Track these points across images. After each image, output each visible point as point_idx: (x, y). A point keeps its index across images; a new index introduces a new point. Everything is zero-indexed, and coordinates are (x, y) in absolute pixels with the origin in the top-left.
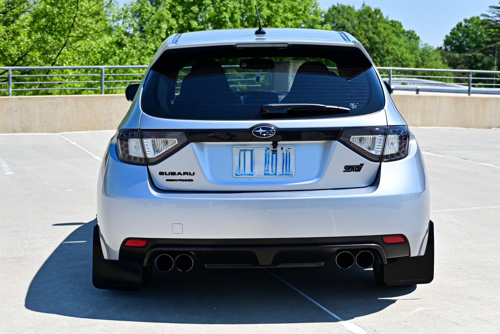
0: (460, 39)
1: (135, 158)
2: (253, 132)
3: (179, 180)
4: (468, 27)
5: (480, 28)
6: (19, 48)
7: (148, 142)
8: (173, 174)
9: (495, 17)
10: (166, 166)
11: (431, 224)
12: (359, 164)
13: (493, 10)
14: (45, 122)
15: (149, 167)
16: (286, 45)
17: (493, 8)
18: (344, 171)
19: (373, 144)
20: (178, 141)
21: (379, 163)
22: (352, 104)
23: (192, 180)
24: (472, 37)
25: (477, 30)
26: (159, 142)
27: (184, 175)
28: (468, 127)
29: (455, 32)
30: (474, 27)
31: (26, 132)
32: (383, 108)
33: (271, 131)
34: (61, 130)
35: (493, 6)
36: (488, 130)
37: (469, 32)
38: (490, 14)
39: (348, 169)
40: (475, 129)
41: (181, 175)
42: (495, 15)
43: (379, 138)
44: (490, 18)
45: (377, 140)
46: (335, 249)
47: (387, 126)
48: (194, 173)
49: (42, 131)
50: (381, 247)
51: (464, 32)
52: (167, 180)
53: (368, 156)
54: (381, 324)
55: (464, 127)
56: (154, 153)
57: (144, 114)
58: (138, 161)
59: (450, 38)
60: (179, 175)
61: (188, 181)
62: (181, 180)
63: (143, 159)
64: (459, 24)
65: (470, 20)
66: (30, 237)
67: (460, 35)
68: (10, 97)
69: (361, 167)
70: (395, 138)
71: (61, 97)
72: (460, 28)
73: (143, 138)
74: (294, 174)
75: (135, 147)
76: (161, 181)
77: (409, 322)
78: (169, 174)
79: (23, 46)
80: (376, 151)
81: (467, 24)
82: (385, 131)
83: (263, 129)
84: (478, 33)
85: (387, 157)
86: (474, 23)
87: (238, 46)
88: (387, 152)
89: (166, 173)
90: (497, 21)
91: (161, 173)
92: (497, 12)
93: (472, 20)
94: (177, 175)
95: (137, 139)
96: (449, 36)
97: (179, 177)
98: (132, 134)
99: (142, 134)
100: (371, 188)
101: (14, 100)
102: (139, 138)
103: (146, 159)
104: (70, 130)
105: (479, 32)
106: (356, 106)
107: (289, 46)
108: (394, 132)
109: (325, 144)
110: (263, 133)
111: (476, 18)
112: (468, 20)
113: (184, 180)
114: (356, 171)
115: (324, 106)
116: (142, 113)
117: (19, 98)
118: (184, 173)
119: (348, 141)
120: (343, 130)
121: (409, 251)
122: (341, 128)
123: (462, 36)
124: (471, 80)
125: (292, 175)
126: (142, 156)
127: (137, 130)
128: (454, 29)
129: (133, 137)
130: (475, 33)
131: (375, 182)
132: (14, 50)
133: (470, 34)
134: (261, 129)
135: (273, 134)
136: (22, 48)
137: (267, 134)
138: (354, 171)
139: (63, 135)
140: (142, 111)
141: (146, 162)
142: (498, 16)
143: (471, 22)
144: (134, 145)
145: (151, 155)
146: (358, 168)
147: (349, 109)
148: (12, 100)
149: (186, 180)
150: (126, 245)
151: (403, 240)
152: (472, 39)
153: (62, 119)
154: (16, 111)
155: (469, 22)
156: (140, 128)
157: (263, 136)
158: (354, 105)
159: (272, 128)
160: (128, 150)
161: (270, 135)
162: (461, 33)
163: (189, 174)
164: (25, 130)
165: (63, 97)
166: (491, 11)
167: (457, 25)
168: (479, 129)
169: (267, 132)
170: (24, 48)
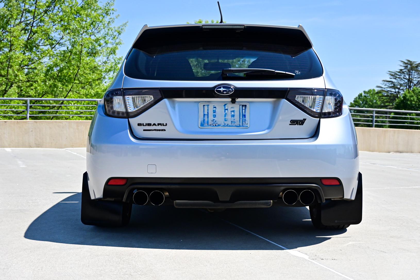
0: (360, 105)
1: (118, 113)
2: (216, 90)
3: (154, 130)
4: (367, 97)
5: (375, 97)
6: (36, 91)
7: (129, 99)
8: (149, 125)
9: (387, 88)
10: (143, 118)
11: (360, 175)
12: (302, 119)
13: (386, 83)
14: (54, 140)
15: (129, 119)
16: (243, 27)
17: (385, 82)
18: (290, 124)
19: (314, 103)
20: (153, 97)
21: (319, 119)
22: (296, 71)
23: (165, 130)
24: (370, 104)
25: (373, 99)
26: (139, 99)
27: (158, 125)
28: (372, 151)
29: (357, 100)
30: (371, 97)
31: (39, 147)
32: (322, 75)
33: (230, 89)
34: (66, 146)
35: (385, 80)
36: (388, 153)
37: (367, 100)
38: (383, 86)
39: (294, 122)
40: (377, 153)
41: (156, 126)
42: (386, 86)
43: (319, 98)
44: (383, 89)
45: (317, 101)
46: (282, 188)
47: (326, 89)
48: (166, 124)
49: (51, 147)
50: (320, 188)
51: (364, 100)
52: (144, 130)
53: (310, 112)
54: (320, 251)
55: (370, 151)
56: (134, 108)
57: (126, 77)
58: (121, 115)
59: (354, 104)
60: (154, 126)
61: (161, 131)
62: (156, 130)
63: (125, 113)
64: (360, 95)
65: (368, 91)
66: (34, 199)
67: (361, 102)
68: (28, 120)
69: (304, 122)
70: (331, 98)
71: (67, 122)
72: (361, 98)
73: (125, 96)
74: (248, 125)
75: (119, 103)
76: (139, 131)
77: (344, 250)
78: (146, 125)
79: (39, 89)
80: (316, 109)
81: (366, 94)
82: (324, 92)
83: (224, 87)
84: (373, 101)
85: (325, 114)
86: (371, 93)
87: (204, 27)
88: (325, 110)
89: (143, 124)
90: (388, 91)
91: (139, 125)
92: (388, 85)
93: (369, 91)
94: (153, 126)
95: (120, 97)
96: (353, 103)
97: (154, 127)
98: (116, 93)
99: (124, 92)
100: (312, 139)
101: (31, 123)
102: (122, 96)
103: (127, 112)
104: (72, 146)
105: (375, 100)
106: (299, 72)
107: (245, 27)
108: (331, 95)
109: (275, 102)
110: (224, 91)
111: (373, 91)
112: (367, 92)
113: (158, 130)
114: (300, 125)
115: (274, 71)
116: (125, 76)
117: (35, 122)
118: (158, 124)
119: (293, 100)
120: (289, 90)
121: (343, 193)
122: (287, 88)
123: (362, 103)
124: (375, 116)
125: (247, 127)
126: (124, 110)
127: (120, 89)
128: (357, 98)
129: (117, 95)
130: (372, 101)
131: (315, 134)
132: (32, 92)
133: (368, 101)
134: (222, 88)
135: (232, 92)
136: (39, 91)
137: (227, 92)
138: (298, 125)
139: (67, 149)
140: (125, 75)
141: (127, 115)
142: (389, 88)
143: (369, 93)
144: (117, 101)
145: (131, 109)
146: (301, 122)
147: (294, 75)
148: (30, 123)
149: (159, 130)
150: (109, 184)
151: (338, 183)
152: (370, 105)
153: (67, 138)
154: (32, 131)
155: (367, 93)
156: (123, 88)
157: (224, 94)
158: (298, 72)
159: (232, 87)
160: (113, 107)
161: (230, 92)
162: (361, 101)
163: (162, 125)
164: (38, 146)
165: (68, 121)
166: (384, 84)
167: (359, 96)
168: (381, 153)
169: (227, 90)
170: (40, 91)
